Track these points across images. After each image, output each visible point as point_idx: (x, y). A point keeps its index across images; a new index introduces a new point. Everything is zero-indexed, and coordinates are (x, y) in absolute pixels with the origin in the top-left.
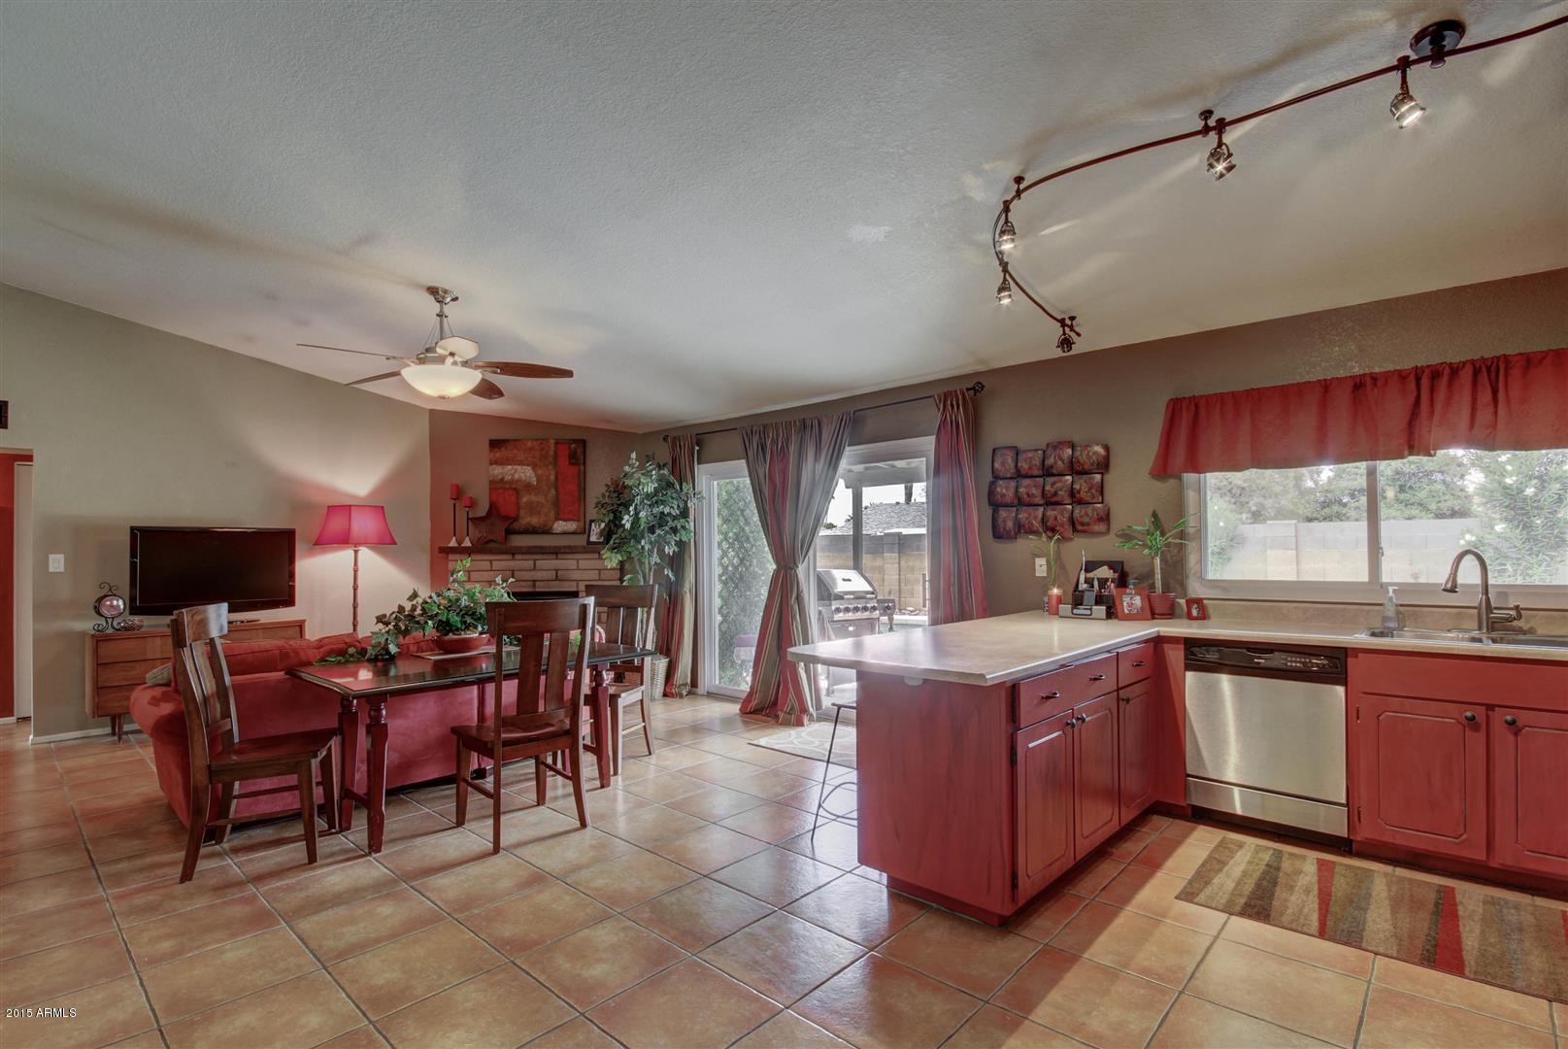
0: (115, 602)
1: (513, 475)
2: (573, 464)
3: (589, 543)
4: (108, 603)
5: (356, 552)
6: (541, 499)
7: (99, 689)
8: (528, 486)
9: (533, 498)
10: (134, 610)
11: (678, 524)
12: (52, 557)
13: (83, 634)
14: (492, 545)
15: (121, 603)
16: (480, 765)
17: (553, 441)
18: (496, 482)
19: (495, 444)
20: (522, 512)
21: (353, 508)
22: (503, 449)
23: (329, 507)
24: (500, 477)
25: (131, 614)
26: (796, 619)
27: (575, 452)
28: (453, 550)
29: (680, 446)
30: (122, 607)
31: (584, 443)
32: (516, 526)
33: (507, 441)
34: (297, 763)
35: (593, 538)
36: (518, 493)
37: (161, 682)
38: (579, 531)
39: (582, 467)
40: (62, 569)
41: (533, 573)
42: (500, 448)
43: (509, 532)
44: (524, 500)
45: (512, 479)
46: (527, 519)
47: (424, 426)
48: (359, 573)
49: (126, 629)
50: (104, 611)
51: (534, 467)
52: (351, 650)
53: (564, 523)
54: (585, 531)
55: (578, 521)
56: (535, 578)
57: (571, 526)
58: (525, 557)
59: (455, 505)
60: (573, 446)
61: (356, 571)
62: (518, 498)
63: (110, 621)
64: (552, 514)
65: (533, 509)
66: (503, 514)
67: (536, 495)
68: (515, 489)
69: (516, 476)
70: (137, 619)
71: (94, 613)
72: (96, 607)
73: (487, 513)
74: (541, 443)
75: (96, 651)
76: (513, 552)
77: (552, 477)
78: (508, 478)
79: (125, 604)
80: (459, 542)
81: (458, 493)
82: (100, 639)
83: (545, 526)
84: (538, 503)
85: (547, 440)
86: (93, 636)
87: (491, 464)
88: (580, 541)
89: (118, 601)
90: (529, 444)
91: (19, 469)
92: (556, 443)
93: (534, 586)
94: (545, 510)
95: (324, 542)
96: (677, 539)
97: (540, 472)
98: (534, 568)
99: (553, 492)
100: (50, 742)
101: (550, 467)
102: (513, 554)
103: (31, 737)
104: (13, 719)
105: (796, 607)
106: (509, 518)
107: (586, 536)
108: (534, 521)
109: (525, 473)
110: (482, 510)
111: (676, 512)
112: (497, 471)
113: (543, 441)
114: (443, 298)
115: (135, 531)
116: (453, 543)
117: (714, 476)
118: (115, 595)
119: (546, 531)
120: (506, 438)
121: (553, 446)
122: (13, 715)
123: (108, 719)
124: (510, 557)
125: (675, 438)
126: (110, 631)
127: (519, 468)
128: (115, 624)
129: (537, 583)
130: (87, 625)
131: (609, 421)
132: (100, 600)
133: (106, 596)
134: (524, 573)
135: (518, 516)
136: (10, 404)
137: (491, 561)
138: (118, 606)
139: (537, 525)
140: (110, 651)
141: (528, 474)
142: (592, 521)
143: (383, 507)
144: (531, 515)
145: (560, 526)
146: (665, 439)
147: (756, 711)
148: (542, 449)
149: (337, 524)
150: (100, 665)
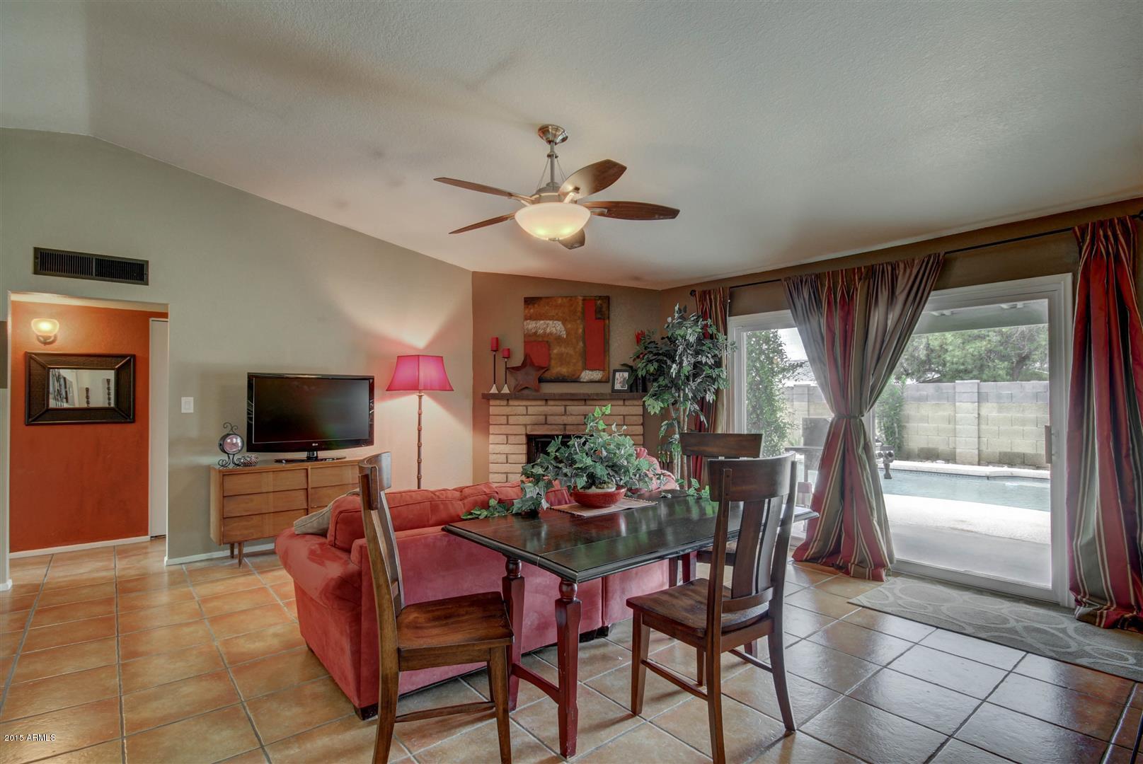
0: (234, 440)
1: (545, 329)
2: (599, 319)
3: (613, 390)
4: (229, 441)
5: (420, 397)
6: (570, 351)
7: (224, 519)
8: (558, 339)
9: (563, 350)
10: (251, 448)
11: (714, 373)
12: (184, 399)
13: (209, 468)
14: (526, 392)
15: (239, 441)
16: (603, 623)
17: (581, 298)
18: (530, 336)
19: (529, 301)
20: (553, 362)
21: (420, 357)
22: (536, 305)
23: (398, 357)
24: (533, 331)
25: (248, 451)
26: (865, 469)
27: (601, 308)
28: (495, 397)
29: (710, 299)
30: (240, 444)
31: (607, 299)
32: (547, 375)
33: (541, 298)
34: (490, 649)
35: (618, 387)
36: (549, 346)
37: (310, 531)
38: (604, 380)
39: (607, 322)
40: (192, 411)
41: (564, 418)
42: (534, 304)
43: (541, 380)
44: (555, 351)
45: (545, 333)
46: (558, 369)
47: (467, 287)
48: (423, 416)
49: (246, 465)
50: (227, 448)
51: (564, 322)
52: (493, 502)
53: (590, 372)
54: (609, 380)
55: (604, 370)
56: (566, 422)
57: (597, 375)
58: (557, 403)
59: (495, 356)
60: (599, 302)
61: (420, 415)
62: (549, 350)
63: (231, 456)
64: (580, 364)
65: (562, 359)
66: (536, 365)
67: (565, 348)
68: (547, 342)
69: (548, 331)
70: (253, 456)
71: (218, 449)
72: (221, 445)
73: (523, 364)
74: (570, 300)
75: (222, 485)
76: (546, 399)
77: (580, 331)
78: (541, 332)
79: (243, 442)
80: (499, 389)
81: (496, 346)
82: (225, 474)
83: (574, 375)
84: (567, 354)
85: (576, 297)
86: (220, 471)
87: (526, 319)
88: (606, 389)
89: (237, 439)
90: (560, 301)
91: (154, 325)
92: (583, 300)
93: (565, 429)
94: (574, 361)
95: (394, 388)
96: (716, 387)
97: (569, 326)
98: (565, 413)
99: (581, 344)
100: (181, 564)
101: (579, 322)
102: (546, 400)
103: (166, 559)
104: (147, 538)
105: (864, 457)
106: (543, 368)
107: (610, 385)
108: (564, 370)
109: (555, 327)
110: (518, 359)
111: (710, 362)
112: (531, 325)
113: (571, 299)
114: (555, 136)
115: (251, 377)
116: (494, 390)
117: (745, 327)
118: (236, 434)
119: (575, 380)
120: (541, 296)
121: (580, 303)
122: (147, 534)
123: (228, 546)
124: (543, 403)
125: (704, 292)
126: (231, 466)
127: (551, 322)
128: (235, 459)
129: (568, 427)
130: (214, 459)
131: (637, 279)
132: (224, 438)
133: (228, 435)
134: (557, 417)
135: (549, 365)
136: (150, 263)
137: (527, 406)
138: (237, 443)
139: (566, 374)
140: (235, 484)
141: (558, 328)
142: (615, 371)
143: (442, 357)
144: (561, 365)
145: (587, 375)
146: (693, 293)
147: (813, 560)
148: (572, 305)
149: (406, 373)
150: (225, 497)
